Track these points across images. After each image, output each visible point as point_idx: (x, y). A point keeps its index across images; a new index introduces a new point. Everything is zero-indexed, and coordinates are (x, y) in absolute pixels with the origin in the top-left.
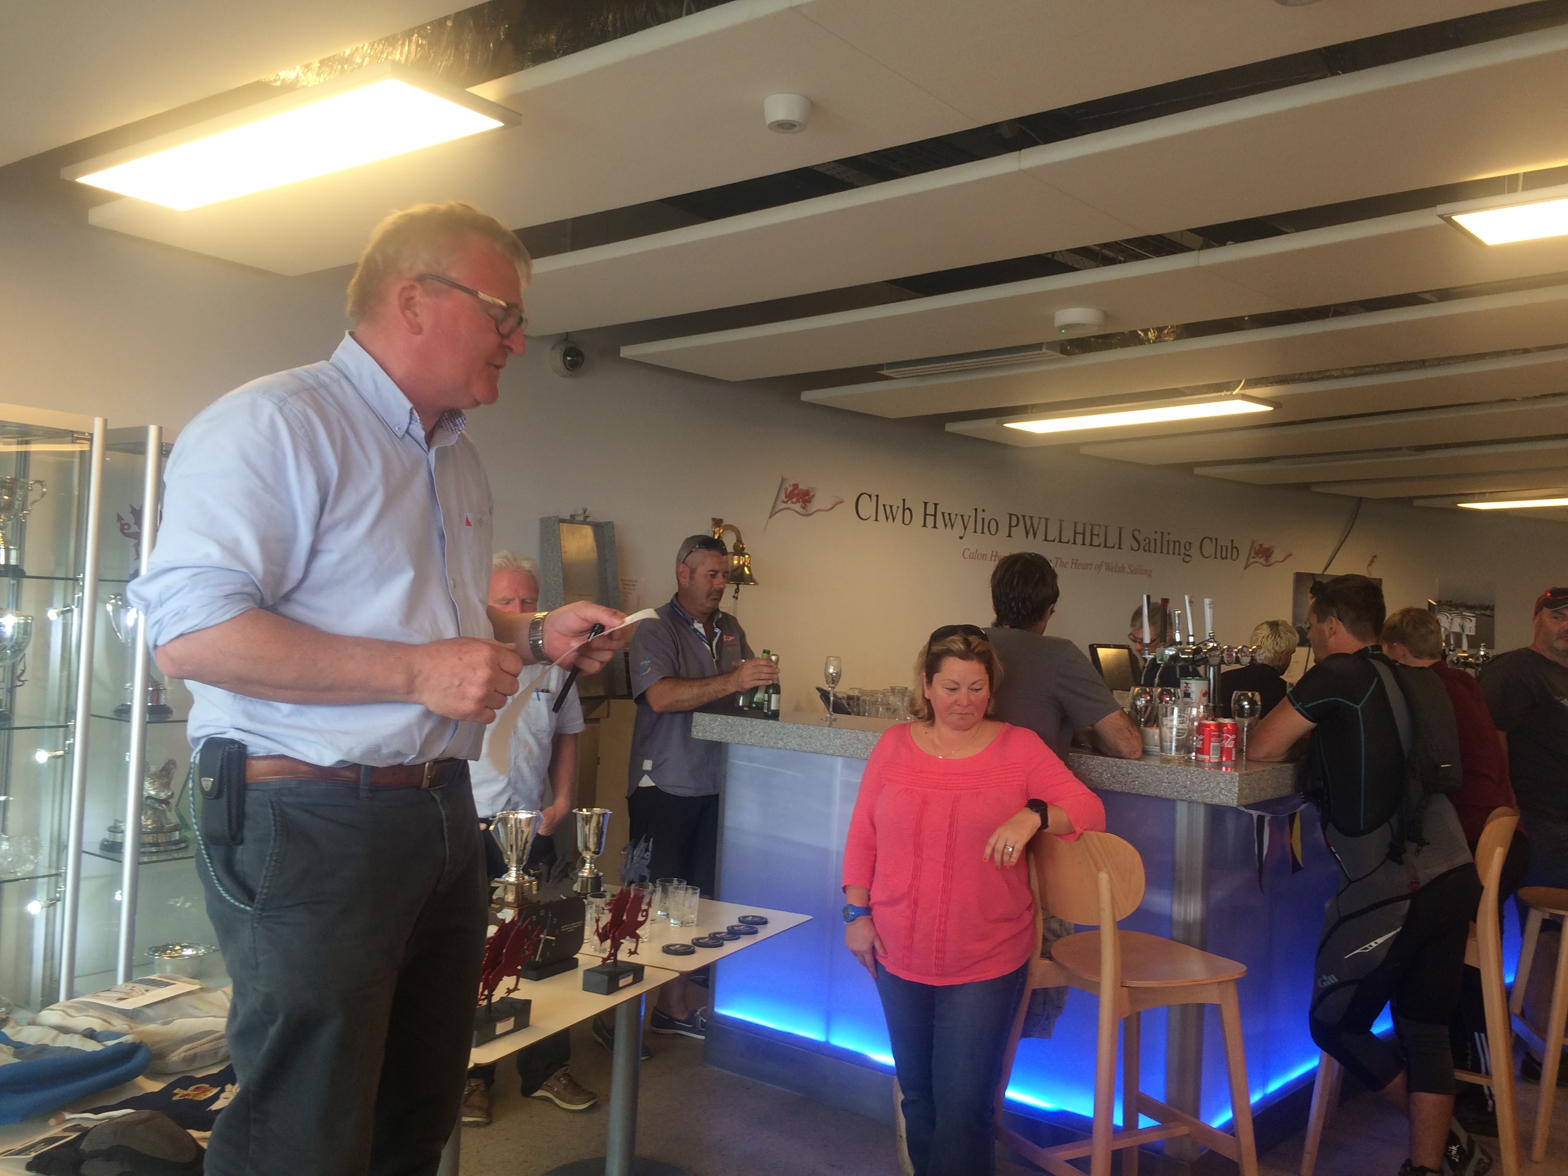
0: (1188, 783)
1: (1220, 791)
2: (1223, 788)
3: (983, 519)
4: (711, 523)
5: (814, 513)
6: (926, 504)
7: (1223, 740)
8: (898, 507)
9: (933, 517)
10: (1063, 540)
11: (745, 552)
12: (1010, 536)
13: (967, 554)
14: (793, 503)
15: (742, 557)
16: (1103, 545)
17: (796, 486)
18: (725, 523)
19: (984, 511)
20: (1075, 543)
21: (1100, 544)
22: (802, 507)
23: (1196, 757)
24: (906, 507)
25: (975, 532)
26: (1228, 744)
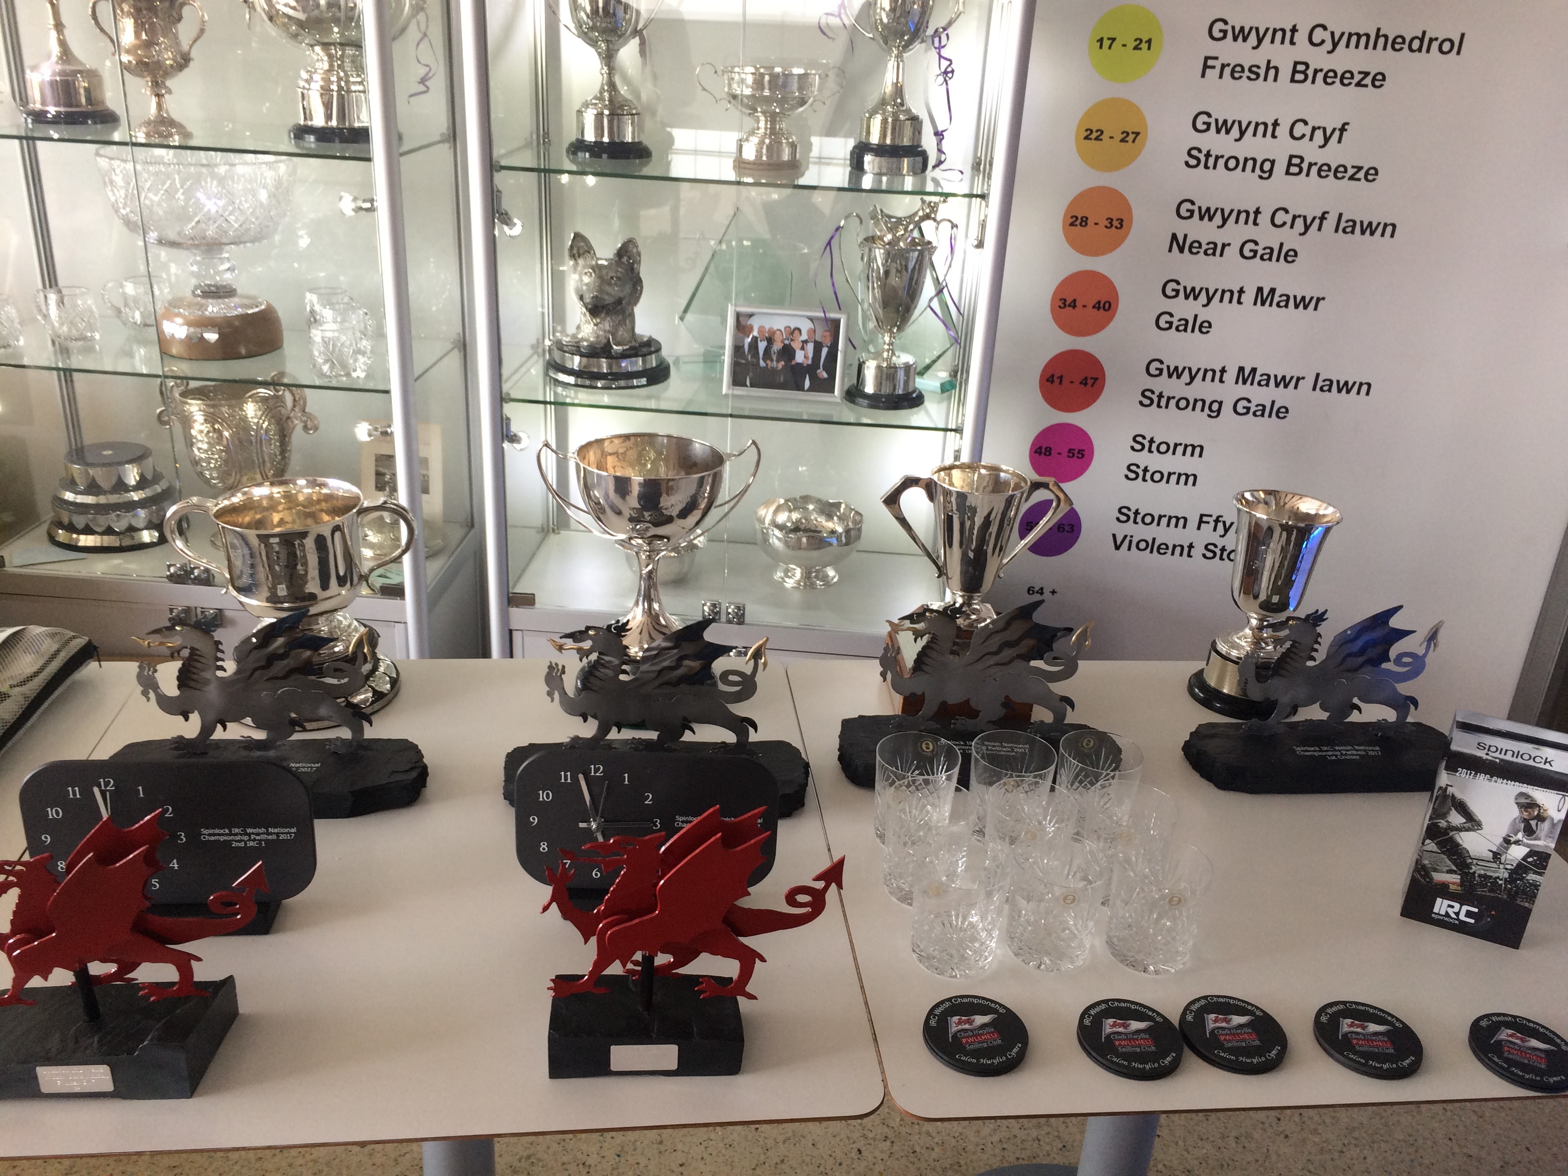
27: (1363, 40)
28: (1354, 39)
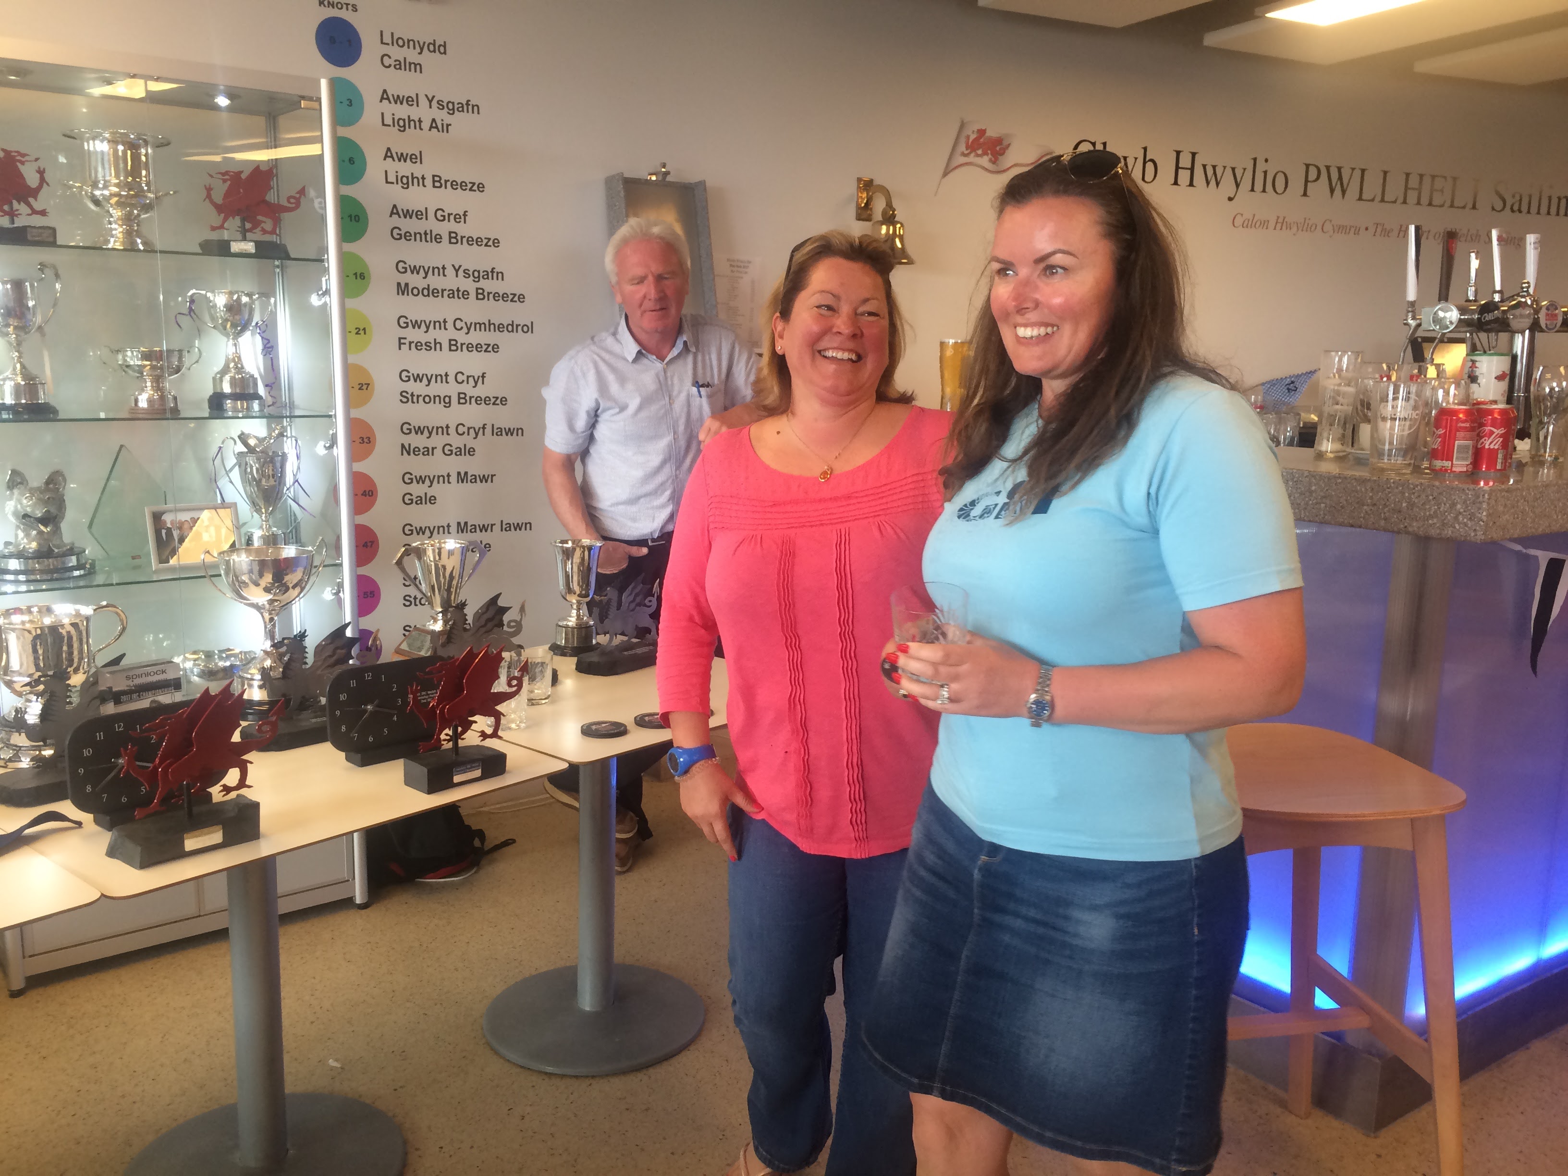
0: (1404, 505)
1: (1456, 518)
2: (1460, 513)
3: (1265, 172)
4: (855, 185)
5: (1008, 169)
6: (1178, 153)
7: (1482, 437)
8: (1136, 159)
9: (1189, 171)
10: (1386, 199)
11: (896, 219)
12: (1305, 194)
13: (1239, 221)
14: (978, 155)
15: (891, 228)
16: (1448, 203)
17: (982, 132)
18: (875, 183)
19: (1266, 161)
20: (1405, 202)
21: (1445, 202)
22: (990, 160)
23: (1430, 464)
24: (1147, 159)
25: (1252, 190)
26: (1490, 443)
27: (483, 326)
28: (478, 326)
